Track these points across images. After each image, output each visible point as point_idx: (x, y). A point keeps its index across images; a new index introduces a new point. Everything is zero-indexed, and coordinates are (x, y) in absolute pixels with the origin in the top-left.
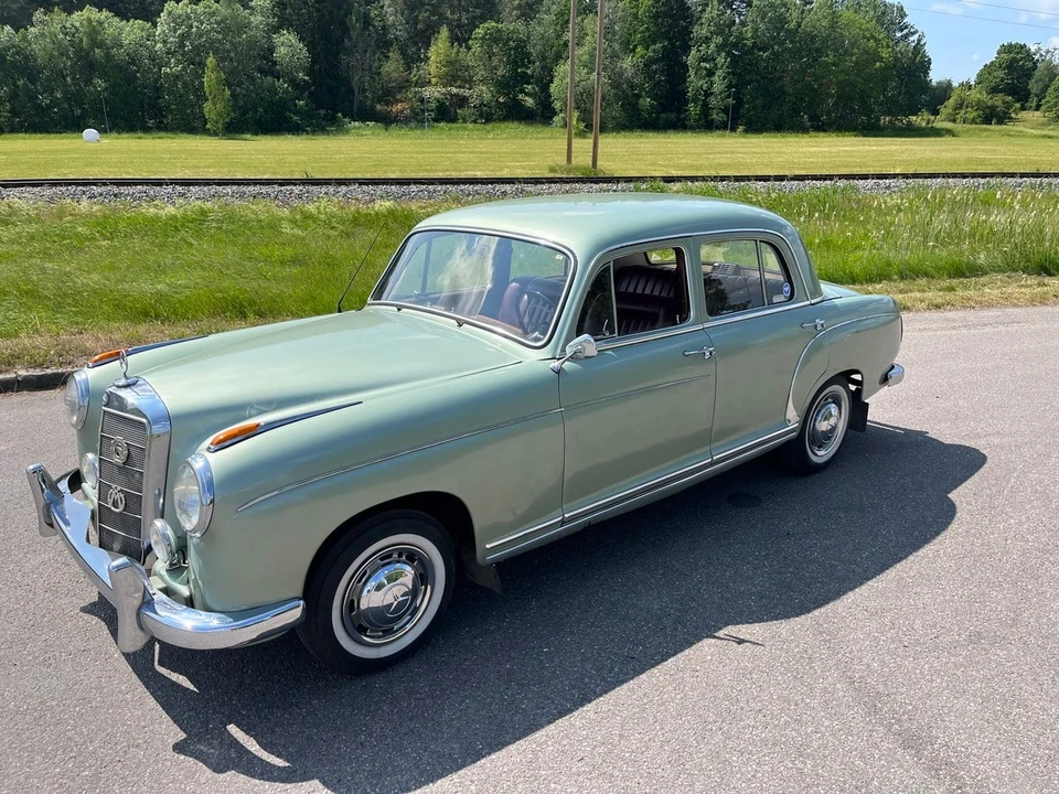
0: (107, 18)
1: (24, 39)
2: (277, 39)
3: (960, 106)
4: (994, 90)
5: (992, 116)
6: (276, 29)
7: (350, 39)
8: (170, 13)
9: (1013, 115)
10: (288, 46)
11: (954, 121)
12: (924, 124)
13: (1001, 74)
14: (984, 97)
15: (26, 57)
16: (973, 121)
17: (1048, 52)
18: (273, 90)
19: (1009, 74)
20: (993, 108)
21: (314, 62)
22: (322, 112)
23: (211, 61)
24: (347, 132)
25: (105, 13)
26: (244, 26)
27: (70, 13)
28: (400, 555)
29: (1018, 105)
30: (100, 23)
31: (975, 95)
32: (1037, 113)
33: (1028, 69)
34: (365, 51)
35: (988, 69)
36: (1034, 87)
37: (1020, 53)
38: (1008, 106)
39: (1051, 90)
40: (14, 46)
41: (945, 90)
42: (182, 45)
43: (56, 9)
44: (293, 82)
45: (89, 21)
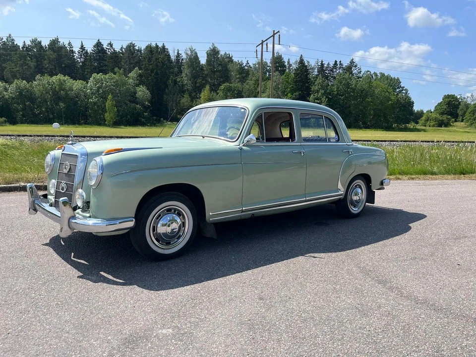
0: (67, 79)
1: (31, 86)
2: (138, 89)
3: (427, 120)
4: (442, 114)
5: (441, 124)
6: (138, 85)
7: (168, 89)
8: (94, 78)
9: (452, 124)
10: (142, 92)
11: (425, 126)
12: (412, 127)
13: (445, 107)
14: (438, 116)
15: (31, 94)
16: (433, 126)
17: (464, 98)
18: (135, 109)
19: (449, 107)
20: (442, 121)
21: (152, 98)
22: (155, 118)
23: (110, 97)
24: (165, 126)
25: (67, 77)
26: (124, 84)
27: (52, 76)
28: (175, 211)
29: (454, 120)
30: (65, 81)
31: (434, 115)
32: (462, 123)
33: (457, 105)
34: (174, 94)
35: (439, 104)
36: (460, 112)
37: (452, 98)
38: (449, 120)
39: (467, 113)
40: (26, 89)
41: (421, 114)
42: (98, 91)
43: (46, 74)
44: (143, 106)
45: (60, 79)
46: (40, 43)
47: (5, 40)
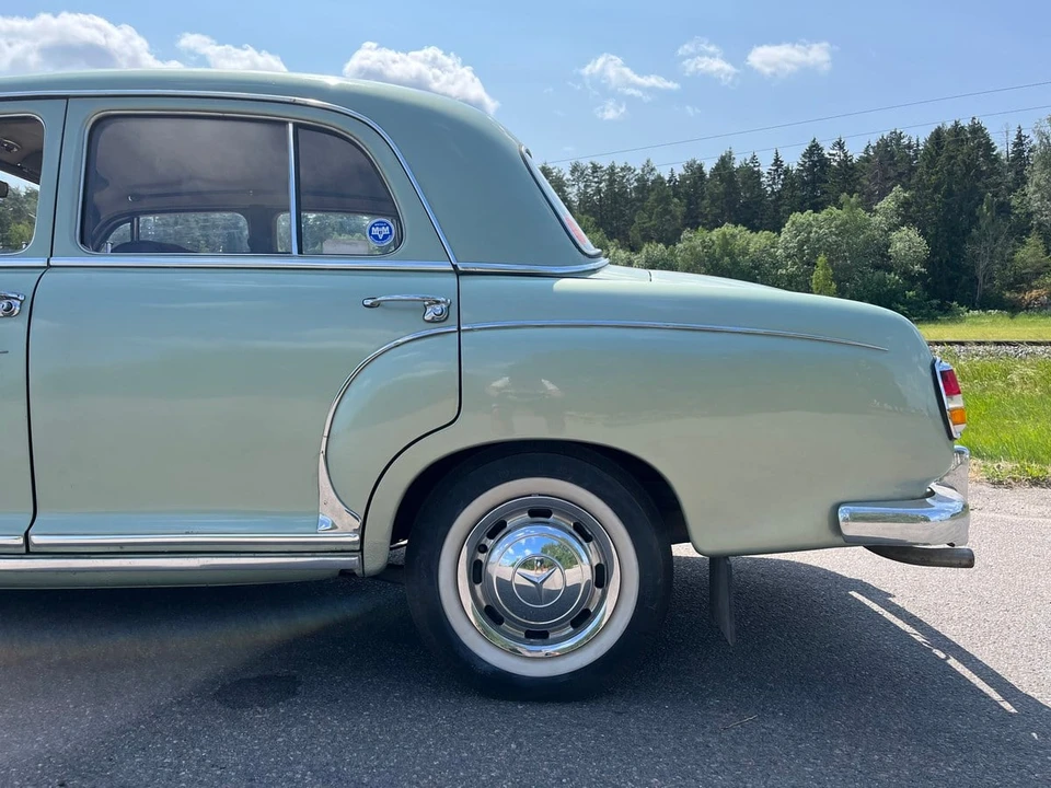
0: (740, 231)
1: (672, 253)
2: (895, 235)
6: (896, 227)
7: (979, 228)
8: (793, 223)
10: (907, 242)
18: (882, 283)
21: (933, 253)
22: (935, 302)
23: (822, 259)
24: (962, 321)
25: (740, 228)
26: (861, 228)
27: (711, 230)
30: (734, 236)
34: (996, 240)
42: (801, 250)
43: (700, 228)
44: (908, 276)
45: (724, 234)
46: (700, 167)
47: (639, 171)
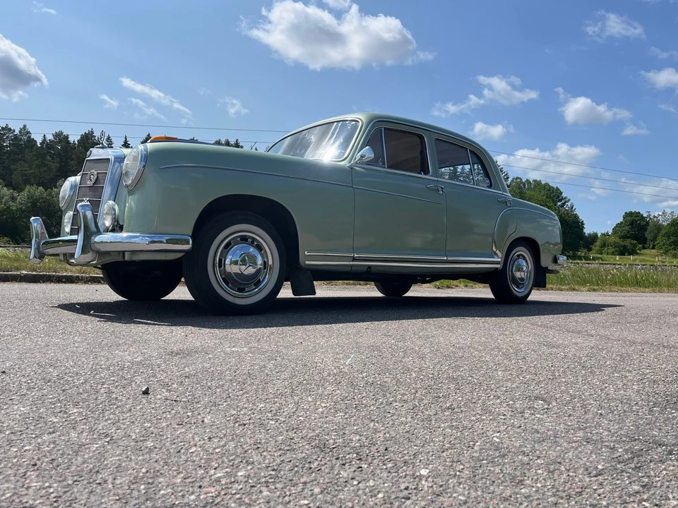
1: (50, 194)
3: (604, 245)
4: (624, 237)
5: (623, 251)
9: (638, 251)
11: (601, 254)
12: (583, 255)
13: (627, 228)
14: (618, 240)
15: (49, 206)
16: (613, 254)
17: (655, 217)
19: (632, 228)
20: (625, 247)
28: (253, 242)
29: (641, 246)
31: (613, 239)
32: (653, 251)
33: (643, 226)
35: (619, 225)
36: (648, 235)
37: (636, 217)
38: (635, 246)
39: (660, 237)
40: (42, 198)
41: (594, 238)
46: (67, 137)
47: (17, 132)
